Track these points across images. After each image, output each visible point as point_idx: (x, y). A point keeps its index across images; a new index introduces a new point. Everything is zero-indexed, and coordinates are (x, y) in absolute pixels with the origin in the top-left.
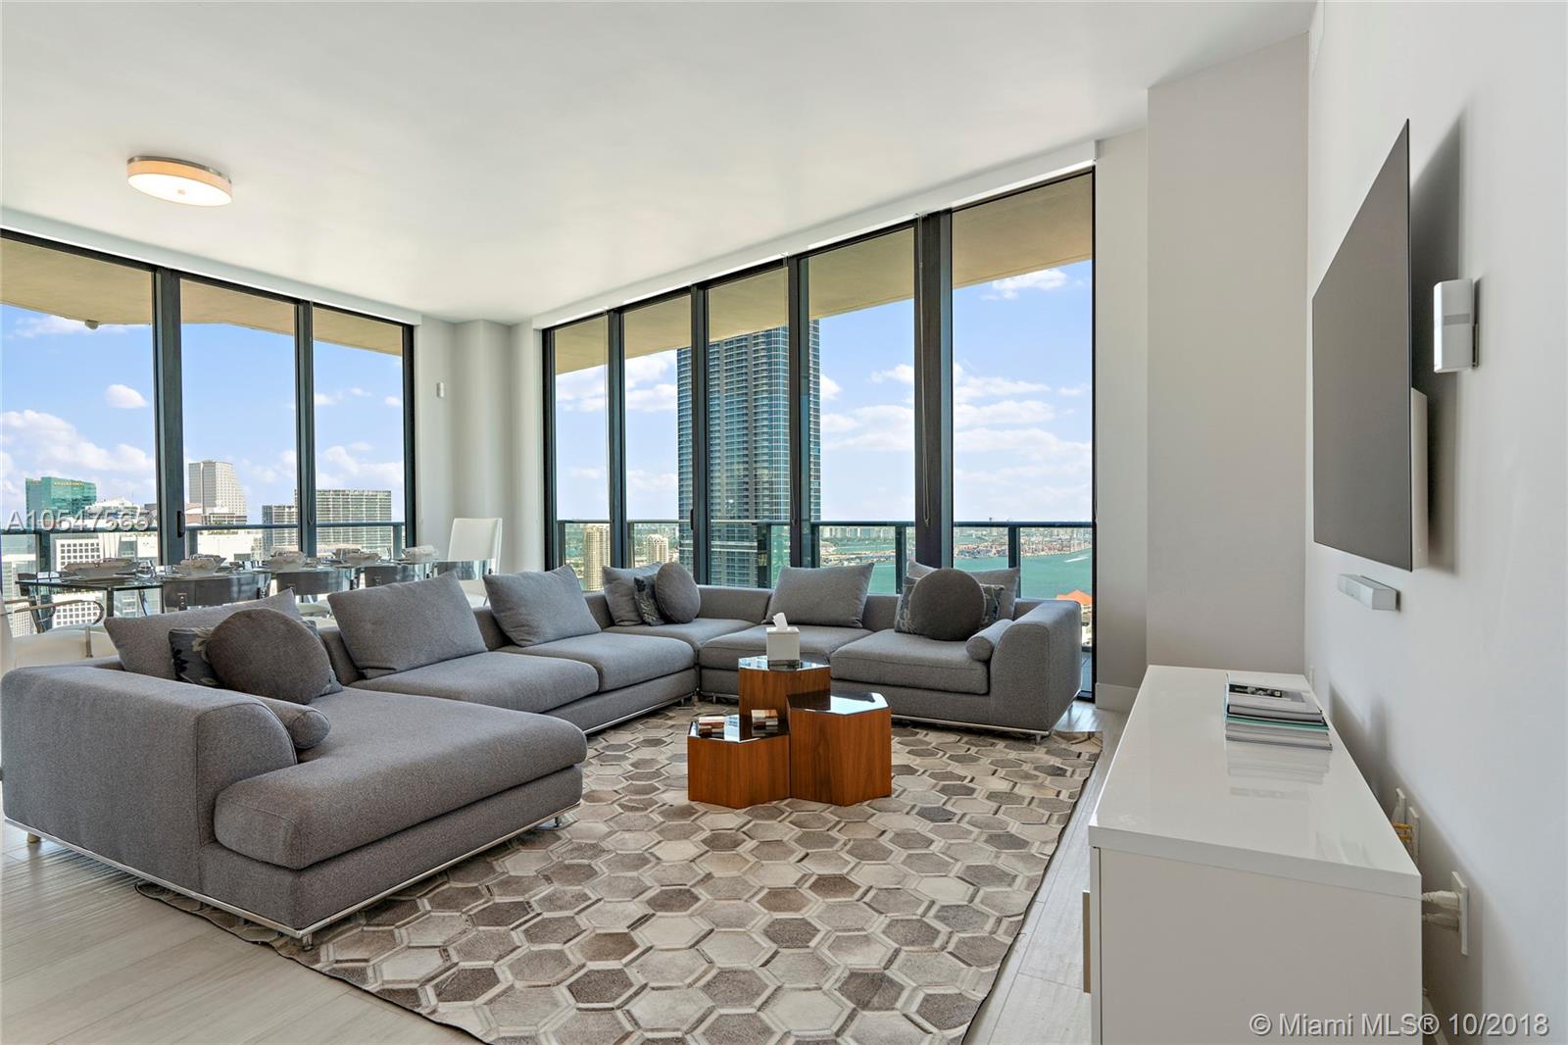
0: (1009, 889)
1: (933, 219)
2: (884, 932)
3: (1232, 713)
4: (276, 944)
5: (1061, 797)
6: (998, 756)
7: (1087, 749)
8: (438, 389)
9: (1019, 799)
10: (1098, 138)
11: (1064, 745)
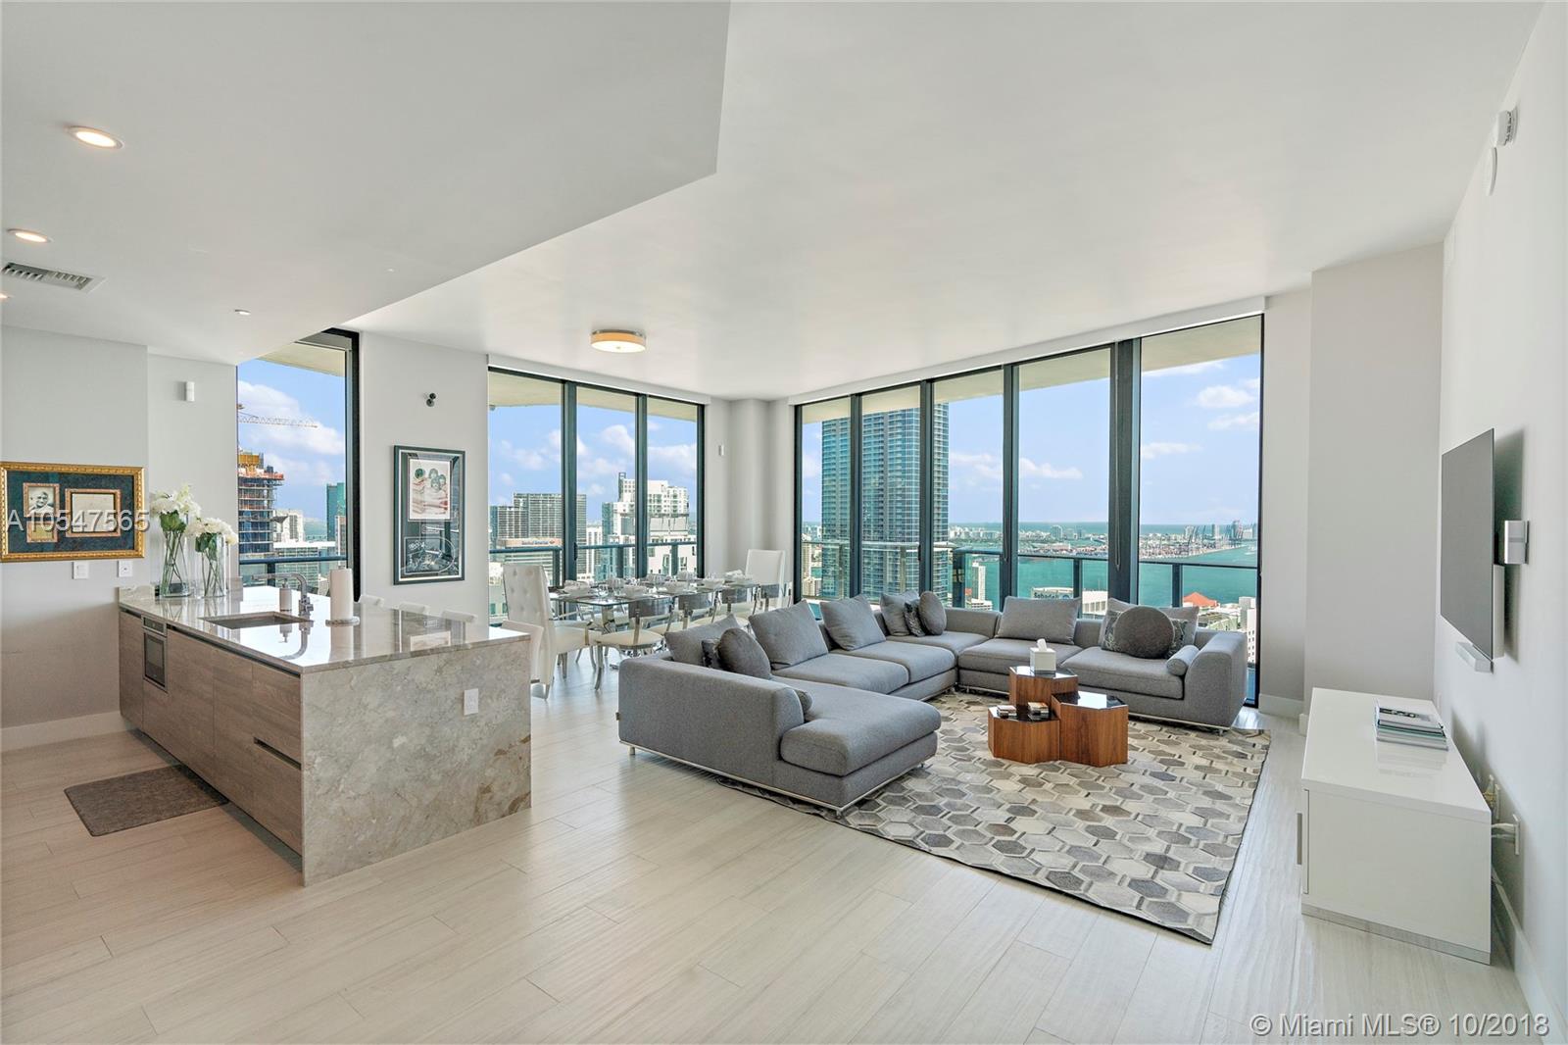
0: (1225, 821)
1: (1125, 345)
2: (1157, 836)
3: (1381, 725)
4: (823, 814)
5: (1247, 771)
6: (1194, 743)
7: (1260, 742)
8: (720, 450)
9: (1218, 771)
10: (1269, 295)
11: (1240, 738)
